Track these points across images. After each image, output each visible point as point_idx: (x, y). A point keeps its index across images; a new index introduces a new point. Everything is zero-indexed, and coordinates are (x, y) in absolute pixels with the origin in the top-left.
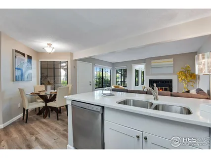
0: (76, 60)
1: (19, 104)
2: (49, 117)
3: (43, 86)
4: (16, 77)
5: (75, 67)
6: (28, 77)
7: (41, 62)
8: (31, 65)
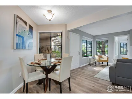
0: (69, 31)
1: (20, 73)
2: (50, 90)
3: (42, 54)
4: (17, 44)
5: (68, 38)
6: (29, 46)
7: (40, 33)
8: (32, 35)
